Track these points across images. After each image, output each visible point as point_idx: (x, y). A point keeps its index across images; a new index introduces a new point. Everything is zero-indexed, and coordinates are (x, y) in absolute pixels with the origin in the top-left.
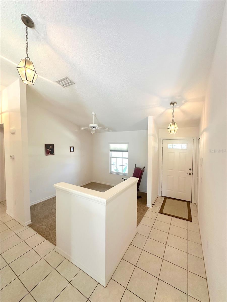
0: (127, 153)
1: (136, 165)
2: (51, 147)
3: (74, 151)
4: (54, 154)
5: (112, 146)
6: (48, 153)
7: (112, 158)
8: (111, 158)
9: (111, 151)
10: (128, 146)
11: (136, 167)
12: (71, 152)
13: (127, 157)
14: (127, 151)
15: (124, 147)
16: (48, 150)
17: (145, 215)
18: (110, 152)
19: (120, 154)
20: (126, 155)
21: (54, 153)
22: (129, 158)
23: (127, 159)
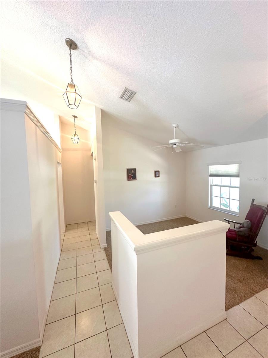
0: (238, 179)
1: (253, 200)
2: (133, 171)
3: (159, 177)
4: (136, 180)
5: (213, 169)
6: (130, 178)
7: (214, 187)
8: (211, 186)
9: (211, 175)
10: (239, 168)
11: (254, 203)
12: (156, 177)
13: (238, 185)
14: (238, 176)
15: (233, 169)
16: (130, 174)
17: (257, 295)
18: (210, 178)
19: (226, 181)
20: (236, 181)
21: (136, 178)
22: (242, 188)
23: (239, 189)
